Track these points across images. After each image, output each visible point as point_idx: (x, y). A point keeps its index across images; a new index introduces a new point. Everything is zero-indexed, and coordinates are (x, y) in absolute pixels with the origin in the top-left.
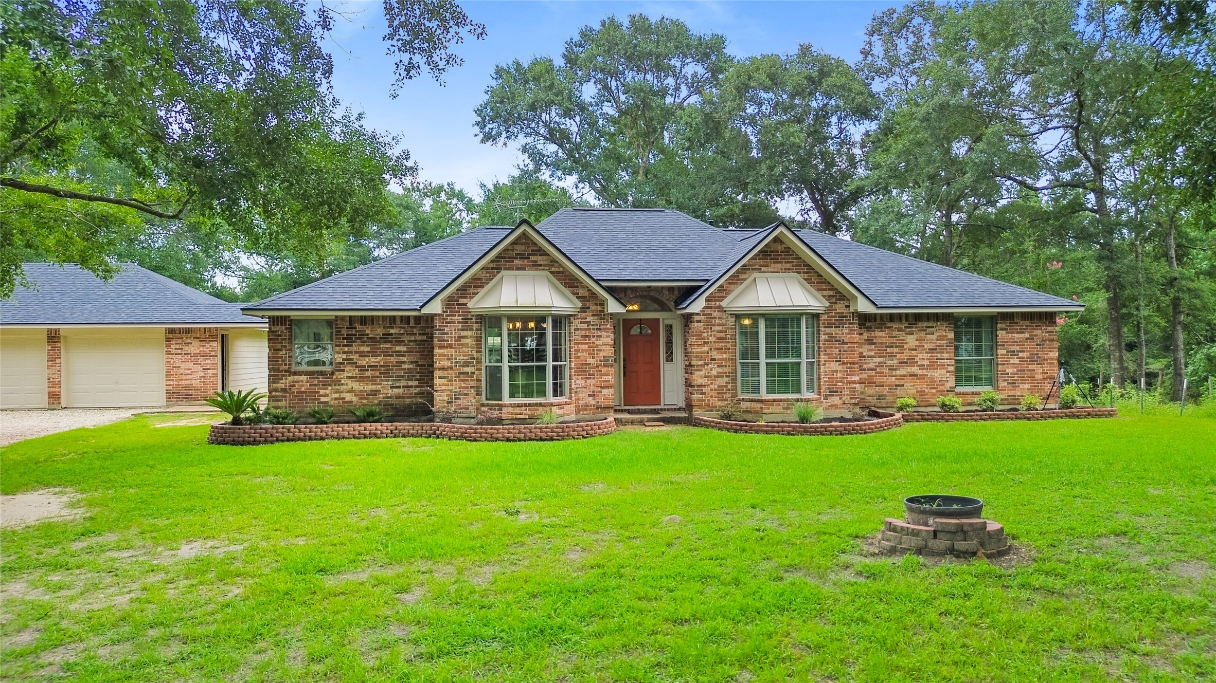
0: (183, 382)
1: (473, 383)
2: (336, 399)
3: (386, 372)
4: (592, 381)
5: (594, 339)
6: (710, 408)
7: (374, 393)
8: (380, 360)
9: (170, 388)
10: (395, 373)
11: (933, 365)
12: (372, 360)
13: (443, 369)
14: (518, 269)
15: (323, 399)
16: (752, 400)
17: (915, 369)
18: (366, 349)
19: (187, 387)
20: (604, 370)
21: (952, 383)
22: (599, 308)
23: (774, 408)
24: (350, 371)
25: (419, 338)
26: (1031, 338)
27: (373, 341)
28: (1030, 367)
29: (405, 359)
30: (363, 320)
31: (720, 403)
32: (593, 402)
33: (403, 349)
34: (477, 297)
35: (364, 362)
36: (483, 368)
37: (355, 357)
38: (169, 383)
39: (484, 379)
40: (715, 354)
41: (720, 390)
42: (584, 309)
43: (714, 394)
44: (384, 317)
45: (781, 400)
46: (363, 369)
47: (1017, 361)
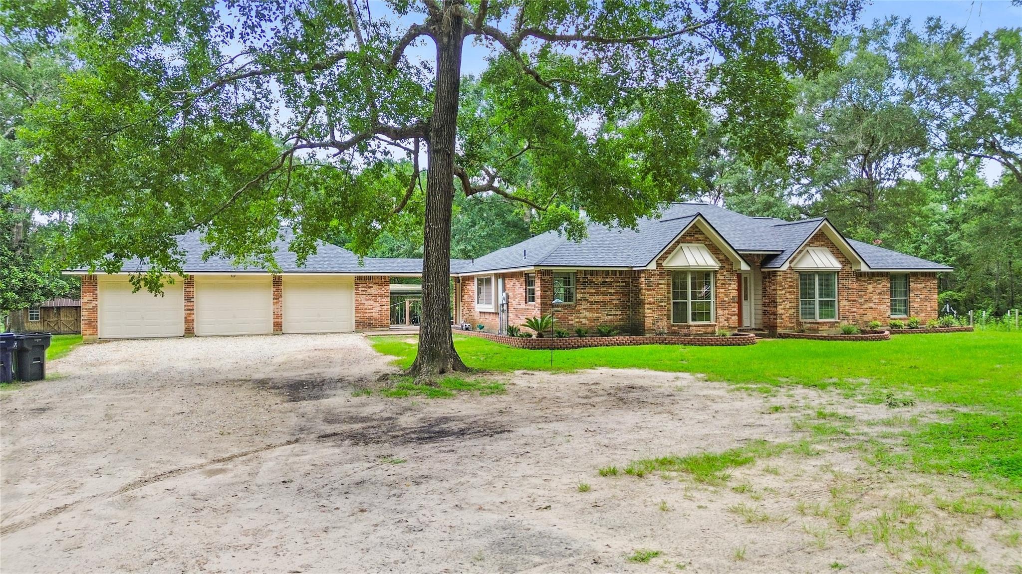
0: (367, 315)
1: (665, 313)
2: (577, 322)
3: (604, 305)
4: (727, 311)
5: (727, 286)
6: (786, 327)
7: (598, 318)
8: (600, 298)
9: (358, 318)
10: (609, 306)
11: (881, 302)
12: (596, 298)
13: (649, 303)
14: (688, 243)
15: (571, 322)
16: (810, 323)
17: (872, 305)
18: (594, 291)
19: (370, 318)
20: (733, 305)
21: (889, 313)
22: (730, 267)
23: (825, 327)
24: (585, 305)
25: (621, 284)
26: (925, 287)
27: (597, 286)
28: (925, 304)
29: (614, 297)
30: (592, 273)
31: (790, 325)
32: (727, 324)
33: (613, 291)
34: (667, 260)
35: (592, 299)
36: (672, 303)
37: (587, 296)
38: (357, 315)
39: (672, 310)
40: (788, 295)
41: (790, 317)
42: (722, 268)
43: (787, 319)
44: (603, 271)
45: (828, 323)
46: (591, 303)
47: (919, 300)
